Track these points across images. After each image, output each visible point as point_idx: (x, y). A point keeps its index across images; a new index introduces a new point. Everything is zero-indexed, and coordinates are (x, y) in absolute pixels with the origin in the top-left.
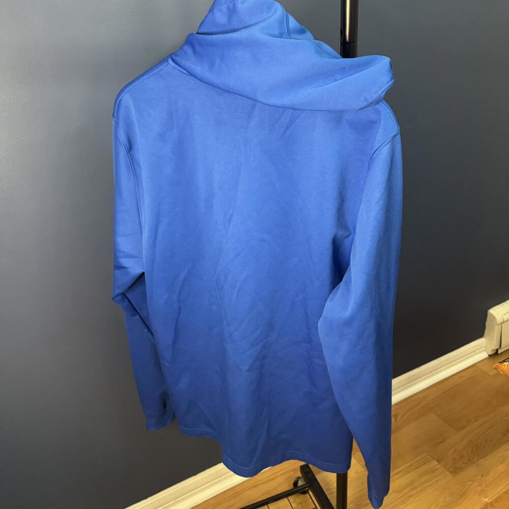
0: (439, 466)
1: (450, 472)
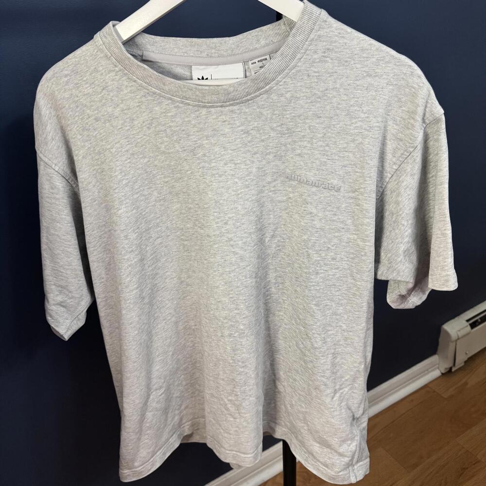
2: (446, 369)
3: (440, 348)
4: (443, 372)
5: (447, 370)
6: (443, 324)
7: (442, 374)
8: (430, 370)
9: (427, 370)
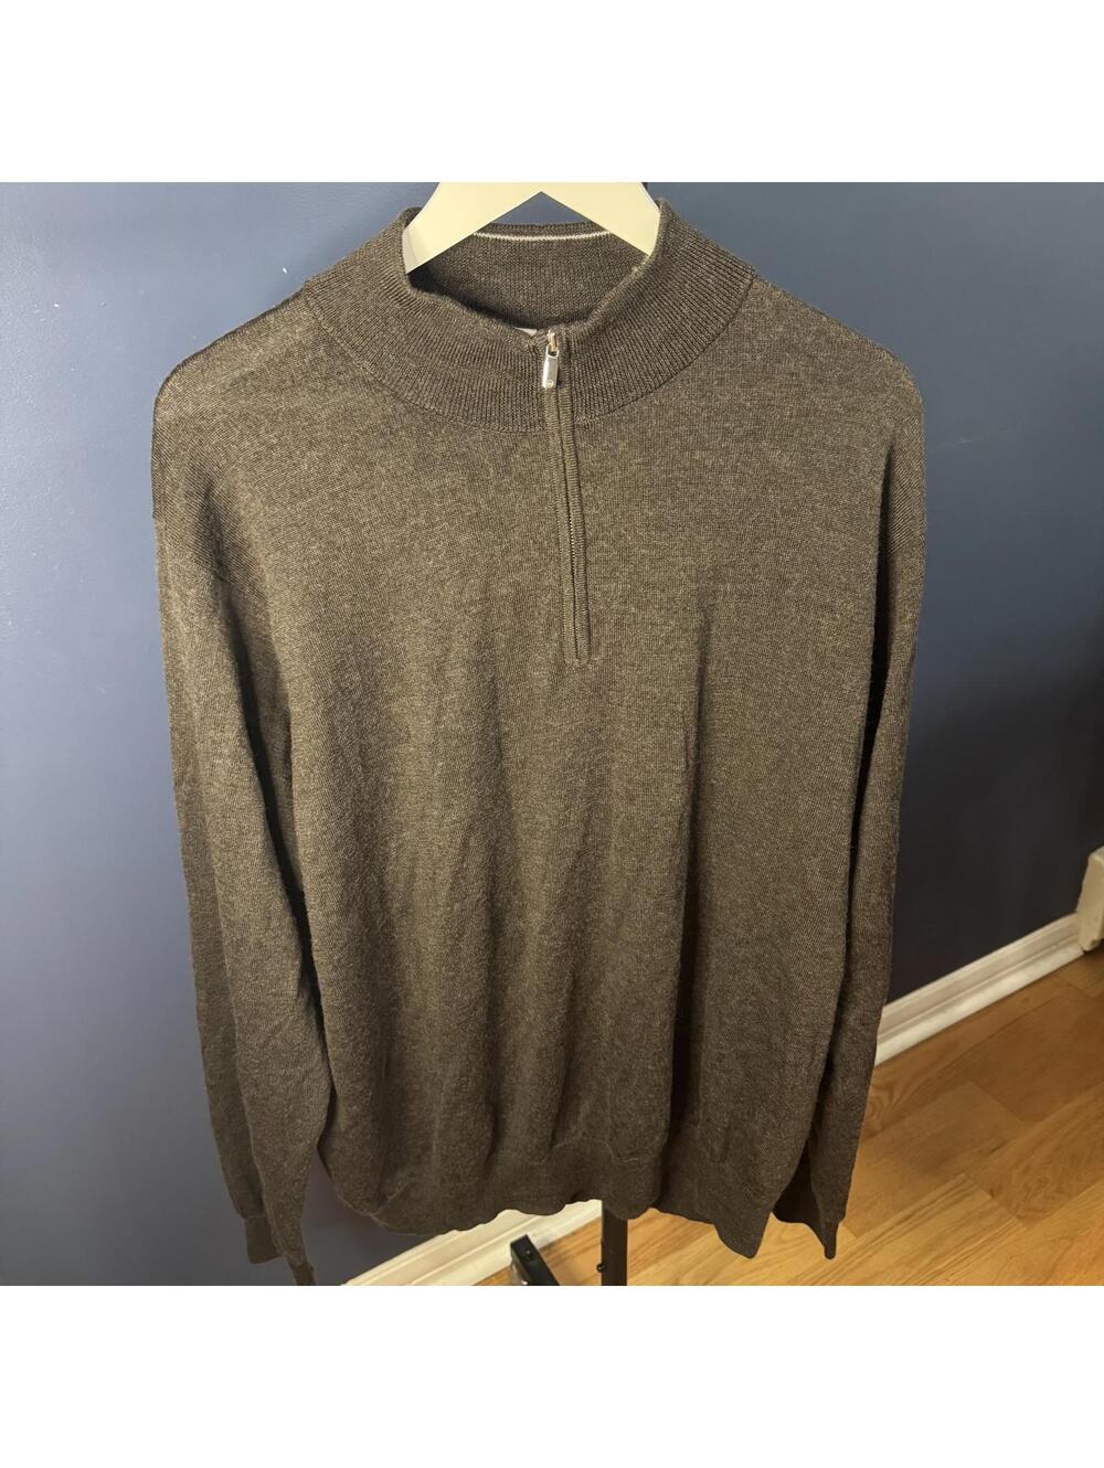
0: (995, 1204)
1: (1019, 1217)
2: (1094, 942)
3: (1082, 900)
4: (1087, 948)
5: (1096, 946)
6: (1093, 850)
7: (1086, 953)
8: (1061, 944)
9: (1056, 944)
